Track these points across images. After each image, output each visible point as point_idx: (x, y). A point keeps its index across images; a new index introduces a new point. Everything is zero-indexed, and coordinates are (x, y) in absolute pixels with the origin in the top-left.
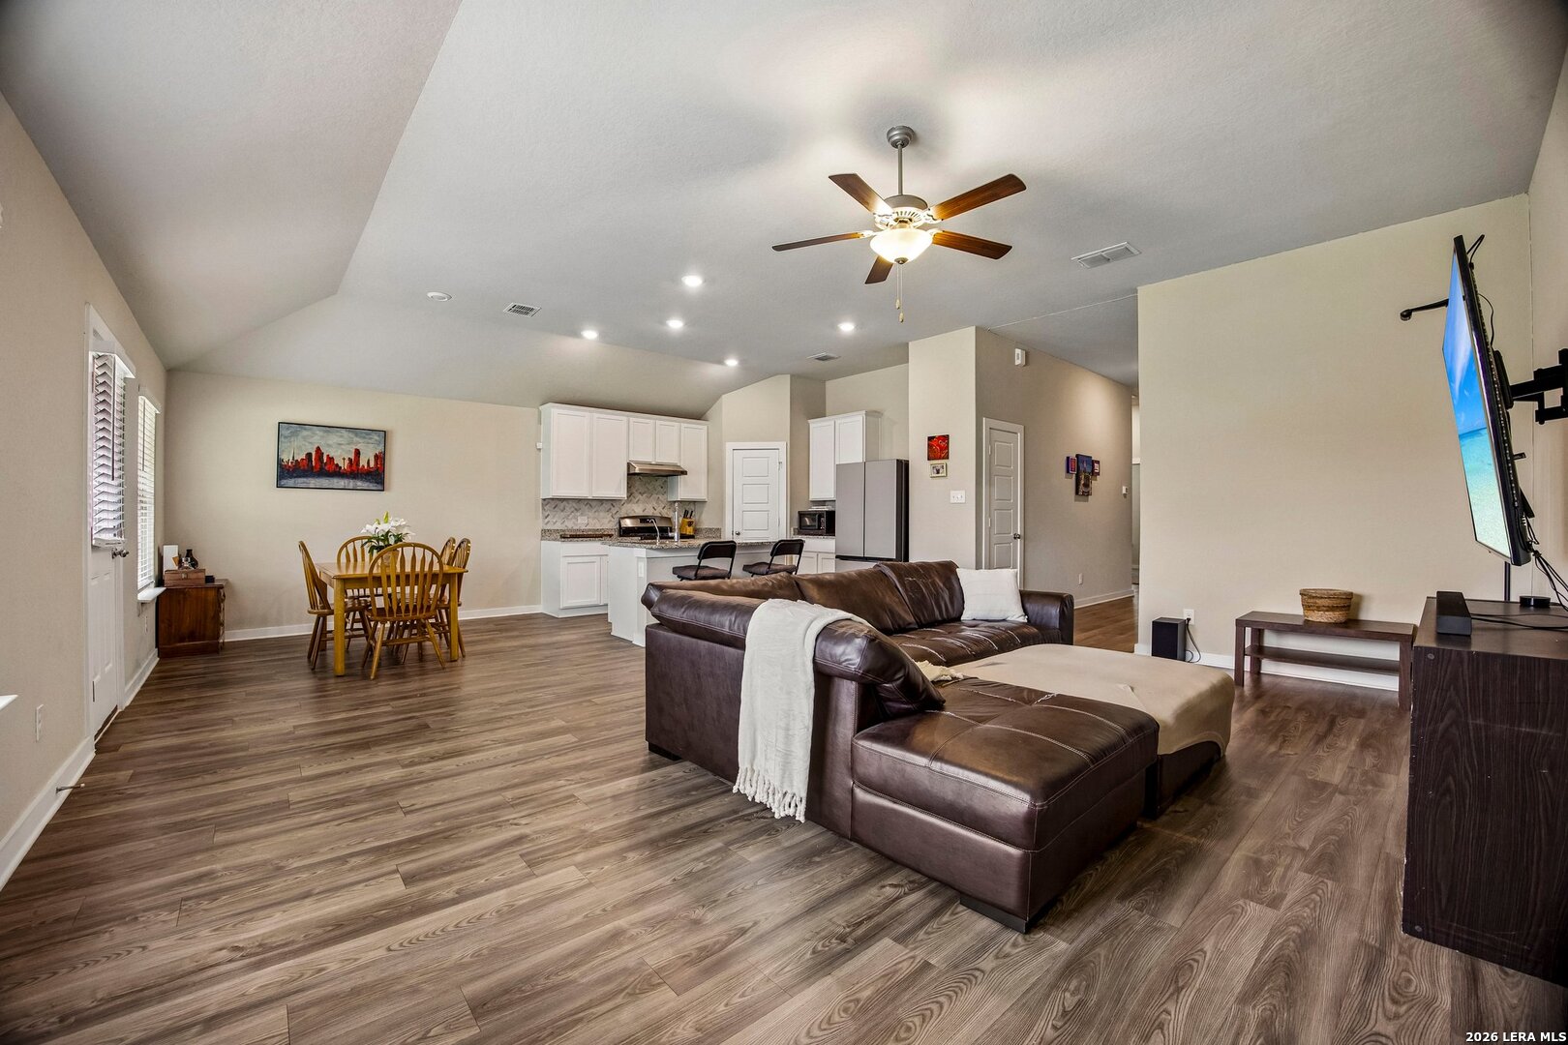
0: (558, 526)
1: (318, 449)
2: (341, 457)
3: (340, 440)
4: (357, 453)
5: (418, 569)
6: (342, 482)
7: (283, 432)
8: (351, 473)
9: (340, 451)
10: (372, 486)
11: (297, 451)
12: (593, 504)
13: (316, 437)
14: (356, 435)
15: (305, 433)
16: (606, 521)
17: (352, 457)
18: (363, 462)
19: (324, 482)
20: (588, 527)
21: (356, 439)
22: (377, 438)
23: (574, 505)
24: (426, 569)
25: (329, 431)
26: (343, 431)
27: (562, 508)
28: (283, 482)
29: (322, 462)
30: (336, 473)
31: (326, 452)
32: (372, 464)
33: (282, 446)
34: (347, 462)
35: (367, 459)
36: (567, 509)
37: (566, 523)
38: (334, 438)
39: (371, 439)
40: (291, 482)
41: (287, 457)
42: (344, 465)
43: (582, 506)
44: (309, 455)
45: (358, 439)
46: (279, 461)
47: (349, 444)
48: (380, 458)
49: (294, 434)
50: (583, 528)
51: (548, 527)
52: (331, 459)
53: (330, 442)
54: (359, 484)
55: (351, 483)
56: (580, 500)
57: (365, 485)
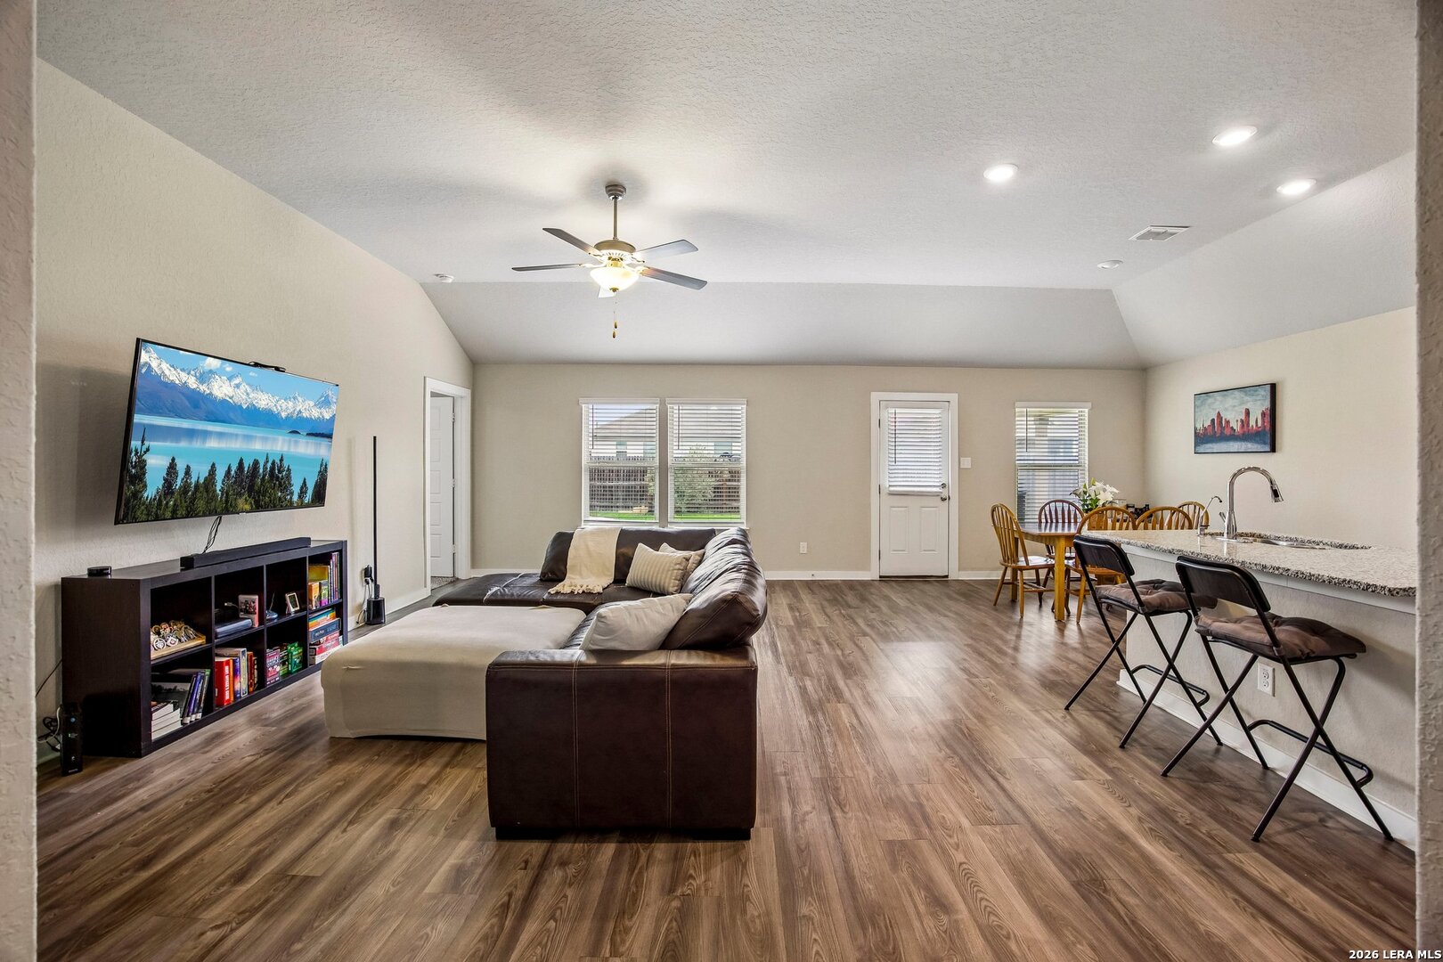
1: (1219, 413)
2: (1234, 418)
3: (1234, 402)
4: (1248, 413)
6: (1235, 446)
7: (1197, 402)
8: (1243, 435)
9: (1234, 413)
11: (1205, 419)
13: (1218, 403)
14: (1245, 394)
15: (1210, 400)
17: (1243, 418)
18: (1252, 423)
21: (1245, 398)
22: (1263, 393)
25: (1224, 396)
26: (1236, 392)
29: (1222, 427)
30: (1233, 437)
31: (1226, 416)
32: (1260, 424)
33: (1197, 415)
34: (1239, 423)
35: (1256, 419)
38: (1228, 402)
39: (1258, 395)
41: (1200, 426)
42: (1236, 426)
44: (1213, 420)
45: (1247, 398)
46: (1196, 429)
47: (1240, 405)
48: (1267, 415)
49: (1203, 403)
52: (1228, 422)
53: (1226, 406)
54: (1250, 446)
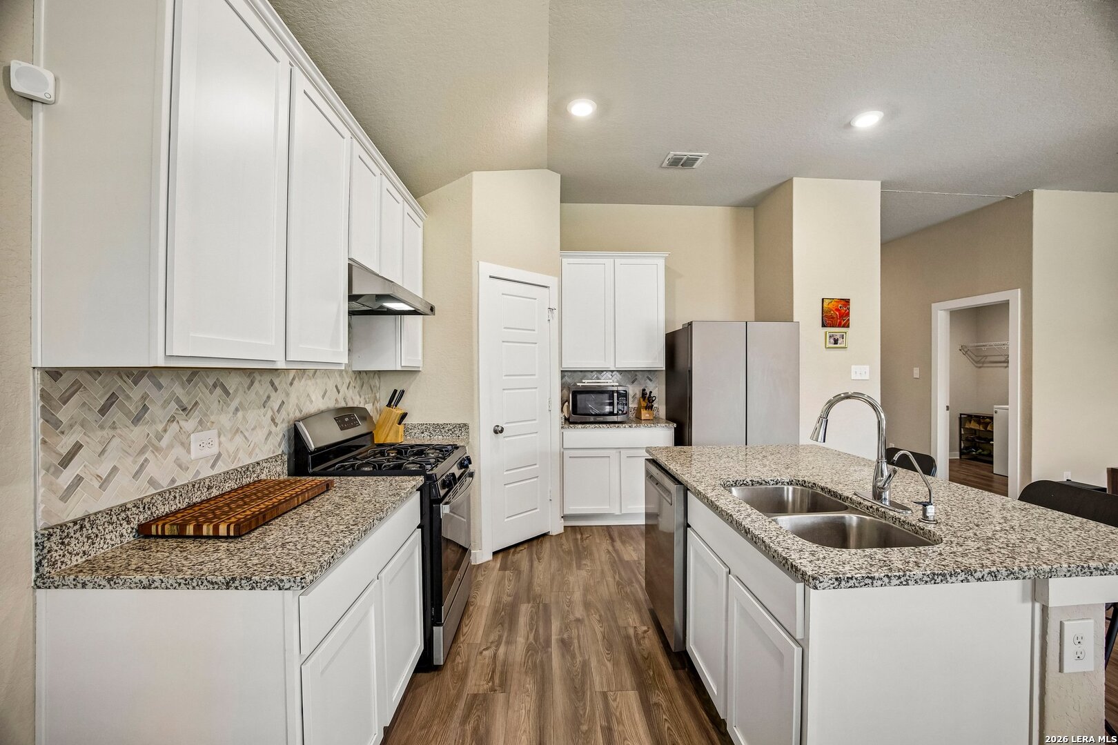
0: (124, 491)
12: (232, 383)
16: (260, 435)
20: (221, 468)
23: (179, 391)
27: (133, 408)
36: (155, 409)
37: (152, 470)
43: (201, 392)
50: (207, 472)
51: (76, 509)
56: (195, 371)
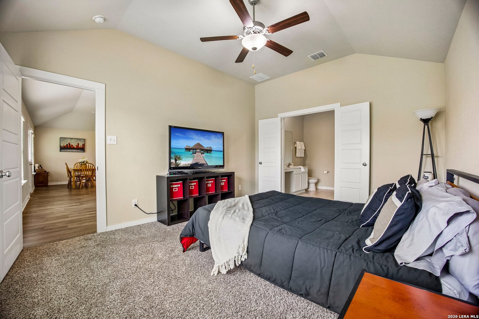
1: (69, 143)
2: (74, 145)
3: (74, 141)
4: (78, 144)
5: (90, 168)
6: (75, 150)
7: (61, 140)
8: (77, 148)
10: (82, 151)
11: (64, 144)
13: (69, 141)
14: (78, 140)
15: (66, 140)
17: (77, 145)
18: (80, 146)
19: (71, 150)
21: (78, 141)
22: (83, 141)
24: (91, 168)
25: (72, 139)
26: (75, 139)
28: (61, 150)
29: (70, 146)
30: (74, 148)
32: (82, 146)
33: (61, 143)
34: (76, 146)
35: (81, 145)
38: (73, 141)
39: (81, 141)
40: (63, 150)
41: (62, 145)
42: (75, 147)
44: (67, 144)
46: (60, 146)
47: (76, 142)
48: (84, 145)
49: (64, 140)
52: (72, 145)
53: (72, 142)
55: (77, 151)
57: (80, 151)
